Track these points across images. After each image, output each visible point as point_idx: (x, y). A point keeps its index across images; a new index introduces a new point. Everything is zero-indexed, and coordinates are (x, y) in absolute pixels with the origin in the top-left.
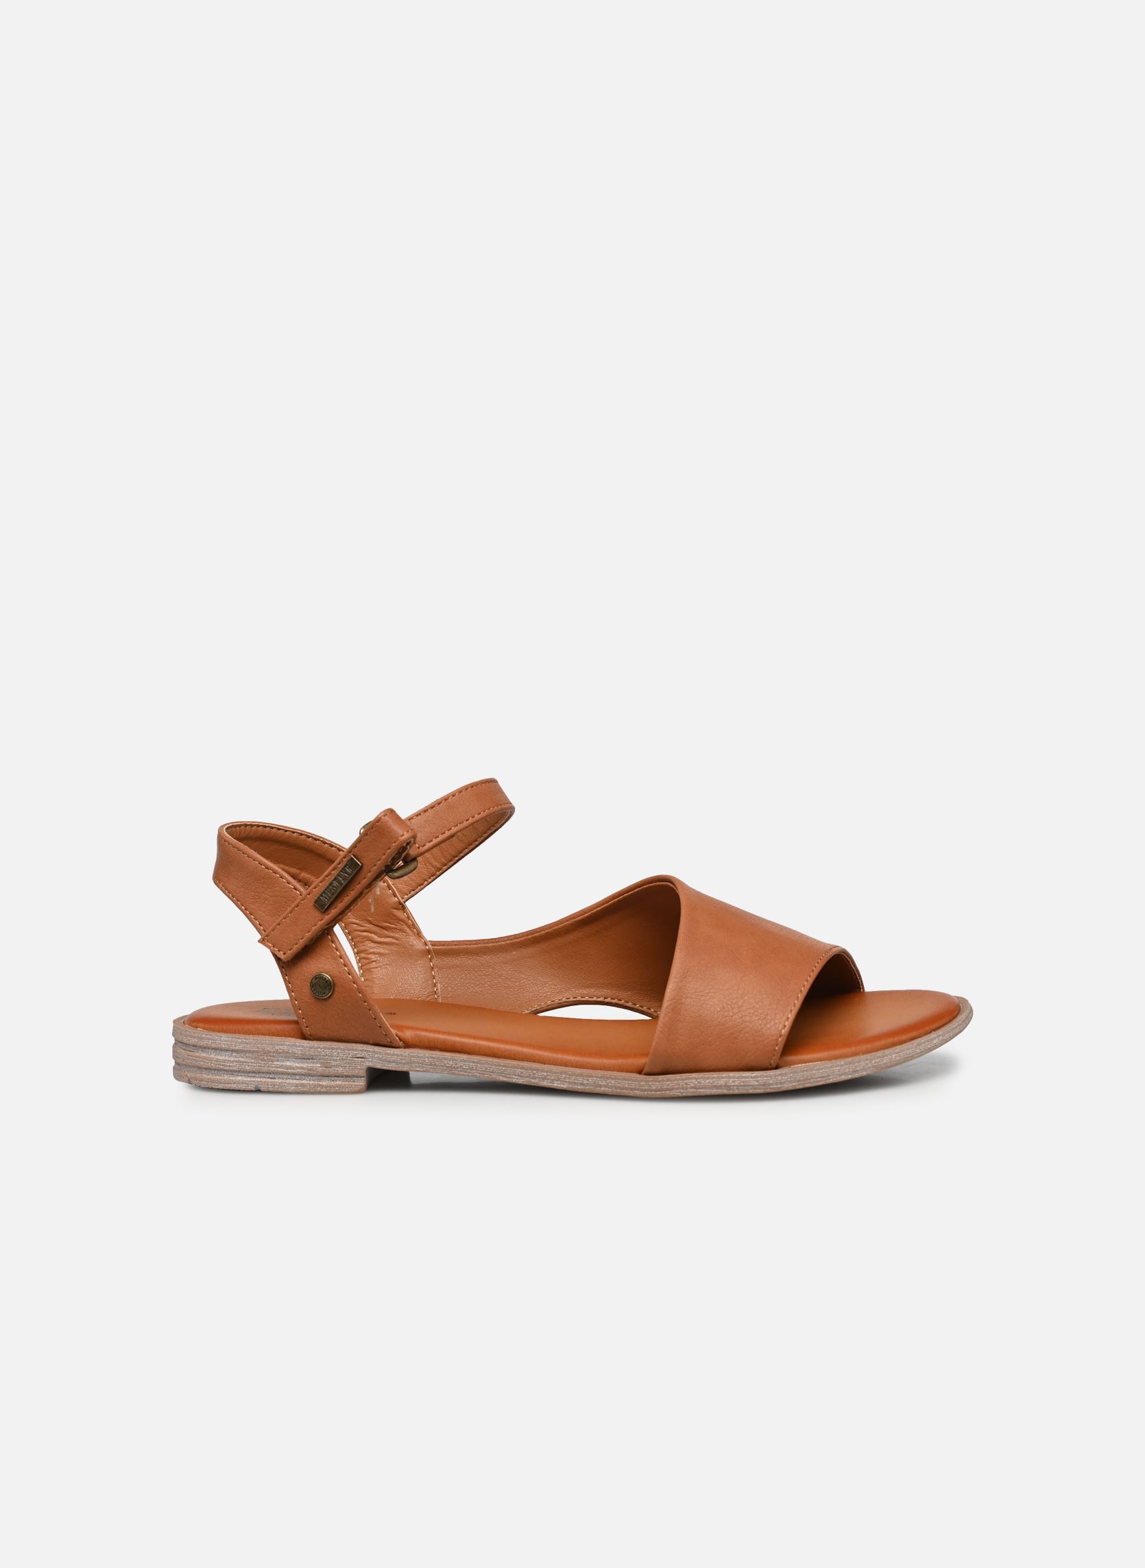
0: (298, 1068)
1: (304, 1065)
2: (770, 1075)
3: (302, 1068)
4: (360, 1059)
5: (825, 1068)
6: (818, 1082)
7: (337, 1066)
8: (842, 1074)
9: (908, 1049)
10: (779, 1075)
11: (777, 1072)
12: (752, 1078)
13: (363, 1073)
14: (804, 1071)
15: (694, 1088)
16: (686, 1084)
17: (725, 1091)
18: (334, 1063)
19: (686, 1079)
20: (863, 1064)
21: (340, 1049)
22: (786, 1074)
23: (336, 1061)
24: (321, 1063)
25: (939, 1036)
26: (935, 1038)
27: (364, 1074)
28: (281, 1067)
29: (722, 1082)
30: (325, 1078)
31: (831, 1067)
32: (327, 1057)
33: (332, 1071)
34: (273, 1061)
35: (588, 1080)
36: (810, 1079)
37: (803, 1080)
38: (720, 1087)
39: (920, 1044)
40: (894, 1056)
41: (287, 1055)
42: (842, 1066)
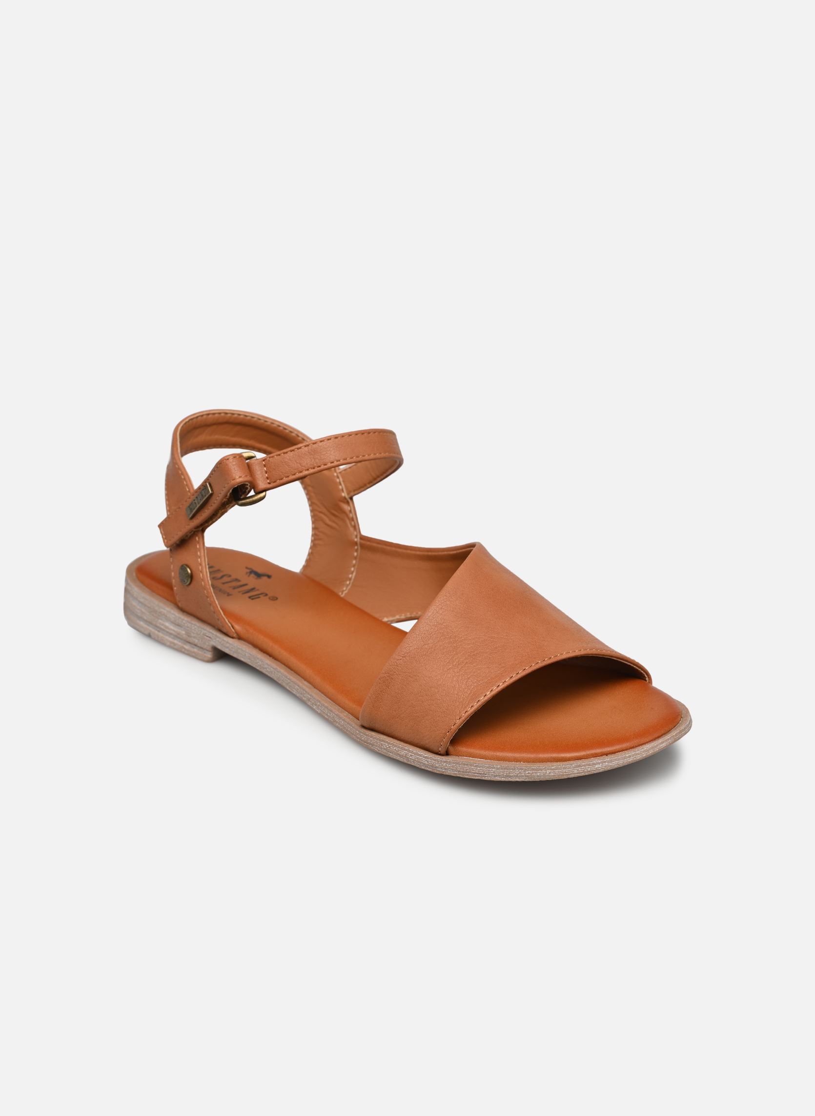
0: (172, 630)
1: (176, 629)
2: (437, 760)
3: (174, 631)
4: (208, 638)
5: (482, 767)
6: (476, 776)
7: (194, 637)
8: (497, 776)
9: (565, 768)
10: (445, 762)
11: (444, 758)
12: (424, 757)
13: (209, 648)
14: (464, 764)
15: (386, 749)
16: (382, 745)
17: (405, 761)
18: (193, 635)
19: (383, 741)
20: (517, 772)
21: (196, 625)
22: (450, 763)
23: (194, 634)
24: (186, 632)
25: (605, 762)
26: (599, 763)
27: (210, 650)
28: (163, 625)
29: (403, 753)
30: (189, 644)
31: (488, 767)
32: (188, 629)
33: (191, 640)
34: (159, 619)
35: (330, 714)
36: (469, 772)
37: (463, 772)
38: (401, 756)
39: (579, 766)
40: (548, 772)
41: (168, 619)
42: (498, 769)
